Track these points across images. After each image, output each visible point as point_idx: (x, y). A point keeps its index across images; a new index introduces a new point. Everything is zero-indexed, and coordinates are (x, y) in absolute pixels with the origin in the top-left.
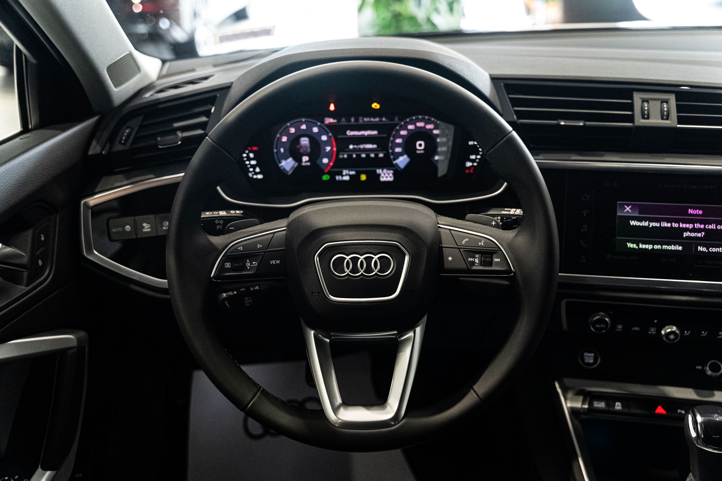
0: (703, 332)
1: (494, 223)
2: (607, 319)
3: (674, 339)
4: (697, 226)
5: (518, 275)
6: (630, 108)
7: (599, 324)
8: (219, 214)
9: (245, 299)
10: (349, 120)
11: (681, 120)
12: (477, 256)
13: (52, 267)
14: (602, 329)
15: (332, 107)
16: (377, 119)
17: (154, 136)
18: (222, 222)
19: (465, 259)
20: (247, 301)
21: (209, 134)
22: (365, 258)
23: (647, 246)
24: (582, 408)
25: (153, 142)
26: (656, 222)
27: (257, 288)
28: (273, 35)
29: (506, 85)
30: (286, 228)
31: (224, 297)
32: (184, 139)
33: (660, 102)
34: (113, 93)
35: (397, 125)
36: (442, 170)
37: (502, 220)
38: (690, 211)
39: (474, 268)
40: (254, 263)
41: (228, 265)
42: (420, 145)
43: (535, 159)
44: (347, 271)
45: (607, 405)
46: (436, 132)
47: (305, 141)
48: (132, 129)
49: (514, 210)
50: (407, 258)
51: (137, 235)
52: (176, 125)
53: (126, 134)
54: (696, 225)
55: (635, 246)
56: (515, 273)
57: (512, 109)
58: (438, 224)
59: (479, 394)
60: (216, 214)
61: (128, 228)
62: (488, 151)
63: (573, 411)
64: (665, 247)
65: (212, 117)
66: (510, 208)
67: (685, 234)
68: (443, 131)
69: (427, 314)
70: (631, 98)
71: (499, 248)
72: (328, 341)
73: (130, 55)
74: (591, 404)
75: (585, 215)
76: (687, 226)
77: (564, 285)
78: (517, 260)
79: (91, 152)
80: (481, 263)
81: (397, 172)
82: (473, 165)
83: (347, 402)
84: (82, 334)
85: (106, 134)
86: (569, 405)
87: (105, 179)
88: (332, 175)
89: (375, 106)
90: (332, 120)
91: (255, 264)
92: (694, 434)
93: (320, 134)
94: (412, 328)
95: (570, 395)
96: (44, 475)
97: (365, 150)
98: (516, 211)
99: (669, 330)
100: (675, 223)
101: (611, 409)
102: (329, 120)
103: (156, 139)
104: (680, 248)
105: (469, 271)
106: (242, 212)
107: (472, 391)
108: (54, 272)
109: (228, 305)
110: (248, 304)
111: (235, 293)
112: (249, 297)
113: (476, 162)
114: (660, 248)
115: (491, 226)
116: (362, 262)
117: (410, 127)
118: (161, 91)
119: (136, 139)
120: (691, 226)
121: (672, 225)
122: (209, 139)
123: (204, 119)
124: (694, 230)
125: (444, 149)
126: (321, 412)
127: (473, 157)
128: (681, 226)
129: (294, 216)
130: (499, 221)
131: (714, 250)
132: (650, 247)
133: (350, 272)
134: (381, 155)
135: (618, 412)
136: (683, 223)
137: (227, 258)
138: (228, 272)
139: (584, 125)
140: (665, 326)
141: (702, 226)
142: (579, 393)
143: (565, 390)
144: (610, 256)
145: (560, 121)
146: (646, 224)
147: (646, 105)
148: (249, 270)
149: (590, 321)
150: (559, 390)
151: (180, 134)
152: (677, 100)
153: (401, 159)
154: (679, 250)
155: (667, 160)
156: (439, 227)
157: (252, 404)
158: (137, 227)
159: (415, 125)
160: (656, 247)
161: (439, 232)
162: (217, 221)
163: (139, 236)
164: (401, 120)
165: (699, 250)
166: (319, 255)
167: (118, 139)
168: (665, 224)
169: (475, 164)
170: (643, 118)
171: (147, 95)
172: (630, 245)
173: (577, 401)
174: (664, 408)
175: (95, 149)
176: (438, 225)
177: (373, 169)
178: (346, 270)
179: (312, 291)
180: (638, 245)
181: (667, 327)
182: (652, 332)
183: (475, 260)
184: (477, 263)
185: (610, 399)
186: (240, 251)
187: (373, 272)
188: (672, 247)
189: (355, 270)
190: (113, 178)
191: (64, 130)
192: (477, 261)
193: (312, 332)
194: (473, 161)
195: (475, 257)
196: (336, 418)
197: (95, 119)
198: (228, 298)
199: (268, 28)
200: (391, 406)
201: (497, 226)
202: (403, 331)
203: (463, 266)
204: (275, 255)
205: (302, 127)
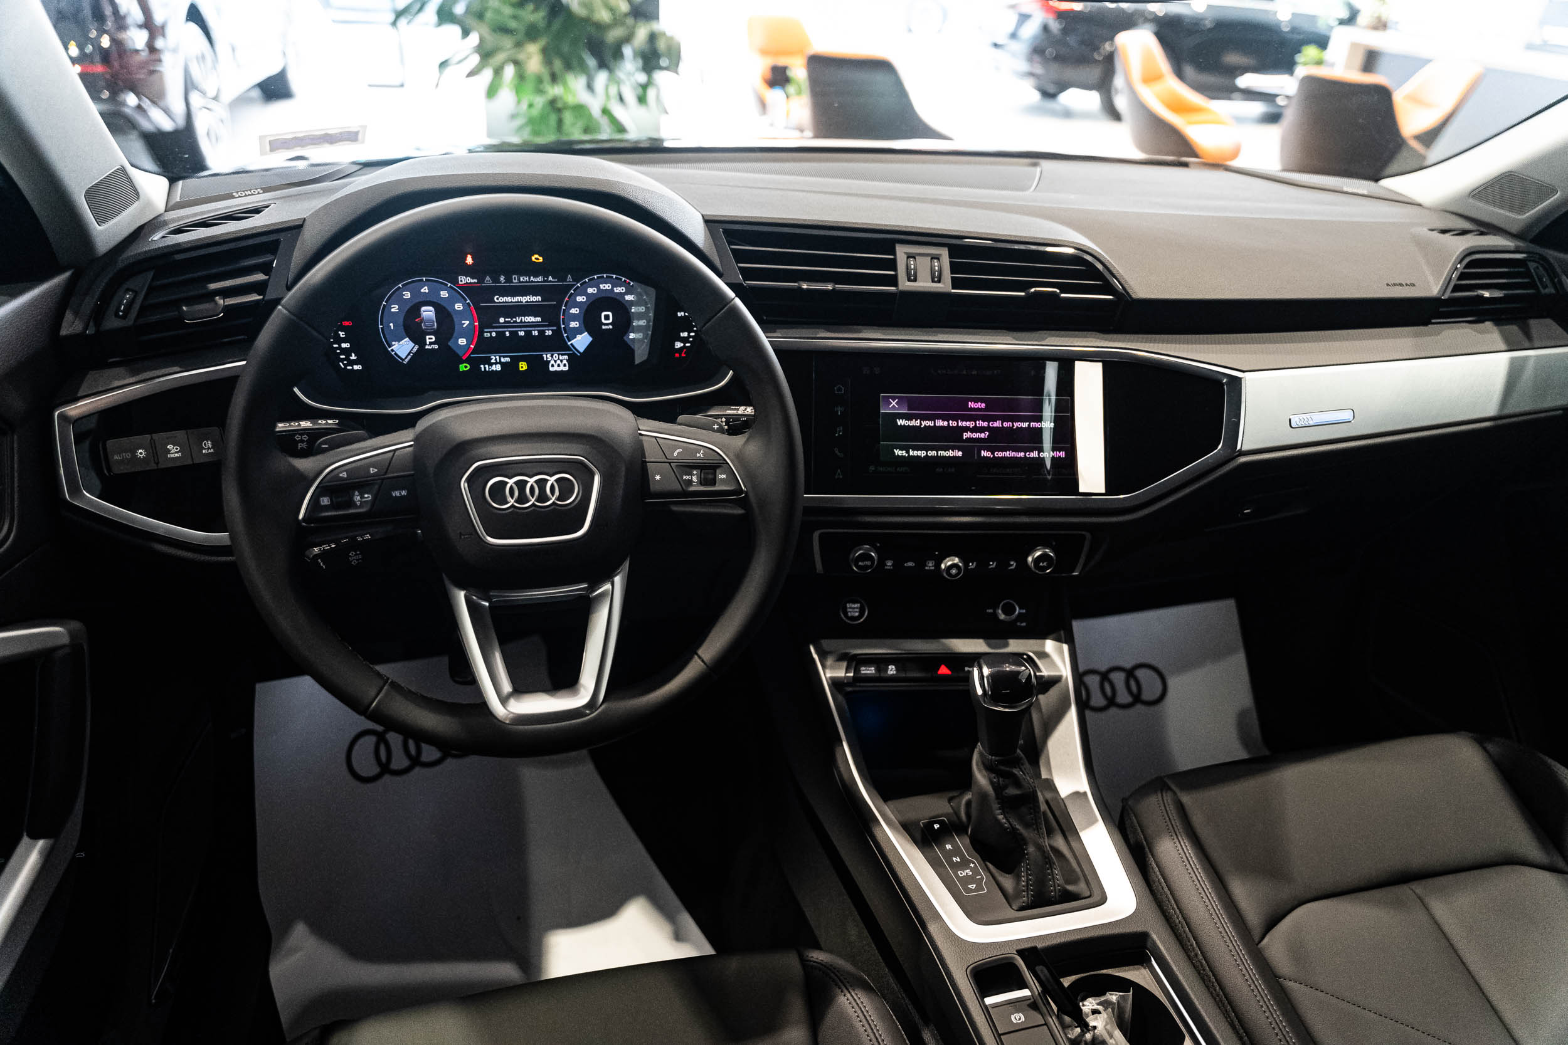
0: (991, 563)
1: (716, 427)
2: (873, 554)
3: (957, 574)
4: (980, 423)
5: (751, 495)
6: (892, 265)
7: (863, 561)
8: (299, 425)
9: (351, 554)
10: (496, 280)
11: (956, 283)
12: (695, 472)
13: (14, 521)
14: (866, 567)
15: (469, 260)
16: (540, 279)
17: (177, 303)
18: (306, 438)
19: (679, 477)
20: (354, 557)
21: (283, 302)
22: (536, 482)
23: (919, 453)
24: (846, 677)
25: (173, 314)
26: (929, 421)
27: (368, 536)
28: (363, 142)
29: (725, 231)
30: (412, 443)
31: (315, 553)
32: (227, 309)
33: (930, 258)
34: (95, 233)
35: (572, 286)
36: (641, 354)
37: (727, 423)
38: (971, 405)
39: (692, 489)
40: (366, 496)
41: (325, 501)
42: (607, 317)
43: (767, 337)
44: (511, 501)
45: (878, 670)
46: (629, 298)
47: (428, 312)
48: (136, 293)
49: (743, 408)
50: (597, 479)
51: (157, 464)
52: (213, 286)
53: (125, 301)
54: (978, 422)
55: (903, 453)
56: (746, 493)
57: (735, 266)
58: (640, 430)
59: (705, 659)
60: (294, 425)
61: (141, 453)
62: (704, 326)
63: (836, 683)
64: (941, 453)
65: (273, 273)
66: (737, 406)
67: (966, 435)
68: (639, 295)
69: (629, 559)
70: (894, 253)
71: (725, 460)
72: (487, 604)
73: (123, 170)
74: (857, 671)
75: (839, 413)
76: (968, 424)
77: (812, 510)
78: (749, 476)
79: (64, 332)
80: (702, 482)
81: (575, 359)
82: (684, 347)
83: (521, 689)
84: (76, 625)
85: (89, 304)
86: (828, 675)
87: (91, 376)
88: (475, 363)
89: (537, 258)
90: (469, 280)
91: (368, 497)
92: (980, 692)
93: (452, 300)
94: (609, 577)
95: (829, 662)
96: (34, 846)
97: (523, 325)
98: (746, 409)
99: (949, 563)
100: (953, 421)
101: (882, 675)
102: (464, 280)
103: (179, 309)
104: (960, 454)
105: (685, 494)
106: (337, 421)
107: (696, 657)
108: (16, 529)
109: (324, 564)
110: (355, 563)
111: (333, 546)
112: (355, 552)
113: (689, 342)
114: (936, 455)
115: (713, 430)
116: (532, 488)
117: (590, 290)
118: (178, 231)
119: (143, 310)
120: (971, 424)
121: (949, 424)
122: (283, 309)
123: (260, 277)
124: (976, 429)
125: (642, 323)
126: (483, 706)
127: (685, 334)
128: (960, 424)
129: (423, 424)
130: (724, 424)
131: (1001, 454)
132: (922, 454)
133: (516, 502)
134: (549, 333)
135: (892, 679)
136: (962, 421)
137: (322, 491)
138: (327, 511)
139: (834, 289)
140: (945, 558)
141: (985, 424)
142: (842, 657)
143: (823, 655)
144: (873, 469)
145: (801, 283)
146: (915, 423)
147: (912, 263)
148: (361, 506)
149: (851, 556)
150: (815, 656)
151: (220, 301)
152: (951, 257)
153: (579, 337)
154: (959, 456)
155: (940, 337)
156: (641, 434)
157: (379, 702)
158: (156, 452)
159: (598, 288)
160: (932, 453)
161: (641, 441)
162: (297, 436)
163: (161, 466)
164: (576, 280)
165: (982, 455)
166: (468, 480)
167: (112, 308)
168: (940, 423)
169: (688, 345)
170: (909, 280)
171: (156, 237)
172: (899, 452)
173: (840, 668)
174: (948, 667)
175: (71, 326)
176: (639, 432)
177: (538, 353)
178: (509, 499)
179: (460, 533)
180: (908, 452)
181: (948, 559)
182: (930, 567)
183: (692, 478)
184: (695, 482)
185: (881, 662)
186: (343, 479)
187: (549, 500)
188: (950, 453)
189: (522, 499)
190: (108, 372)
191: (14, 295)
192: (695, 479)
193: (462, 595)
194: (684, 340)
195: (692, 475)
196: (505, 711)
197: (67, 274)
198: (323, 555)
199: (355, 130)
200: (585, 688)
201: (721, 430)
202: (595, 584)
203: (676, 487)
204: (398, 483)
205: (422, 290)
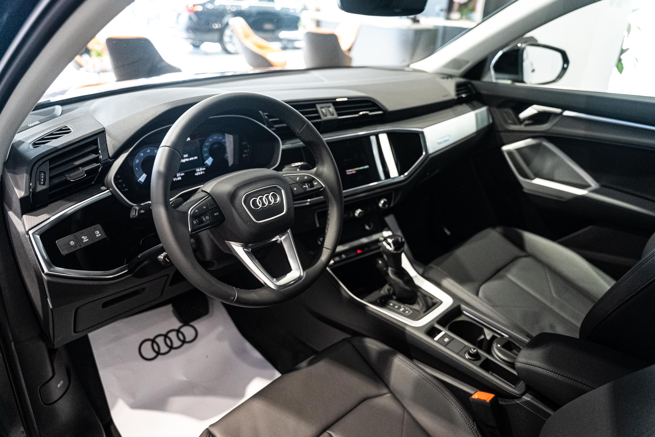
6: (317, 112)
11: (338, 115)
12: (306, 184)
17: (64, 174)
19: (301, 187)
22: (266, 197)
25: (64, 179)
30: (209, 195)
32: (87, 172)
33: (327, 108)
39: (307, 190)
40: (207, 217)
41: (195, 222)
44: (259, 206)
45: (339, 258)
46: (224, 141)
48: (45, 172)
50: (283, 193)
51: (80, 246)
52: (76, 163)
53: (41, 177)
56: (325, 187)
59: (329, 248)
61: (72, 243)
62: (299, 131)
65: (100, 153)
70: (315, 107)
71: (314, 178)
72: (250, 251)
74: (334, 260)
78: (325, 181)
80: (309, 187)
81: (207, 168)
82: (246, 156)
92: (390, 249)
94: (287, 231)
99: (358, 212)
101: (342, 259)
105: (305, 192)
107: (324, 248)
118: (37, 143)
119: (51, 179)
123: (94, 155)
127: (246, 151)
135: (345, 259)
137: (193, 218)
138: (197, 226)
147: (323, 110)
148: (206, 222)
151: (83, 169)
152: (334, 106)
153: (208, 160)
158: (78, 240)
159: (213, 138)
166: (244, 202)
167: (37, 181)
170: (324, 116)
171: (30, 148)
177: (193, 169)
179: (247, 222)
182: (351, 215)
185: (340, 254)
186: (198, 212)
187: (272, 203)
189: (263, 204)
193: (241, 249)
194: (246, 153)
196: (276, 285)
202: (283, 234)
204: (214, 210)
205: (148, 151)
